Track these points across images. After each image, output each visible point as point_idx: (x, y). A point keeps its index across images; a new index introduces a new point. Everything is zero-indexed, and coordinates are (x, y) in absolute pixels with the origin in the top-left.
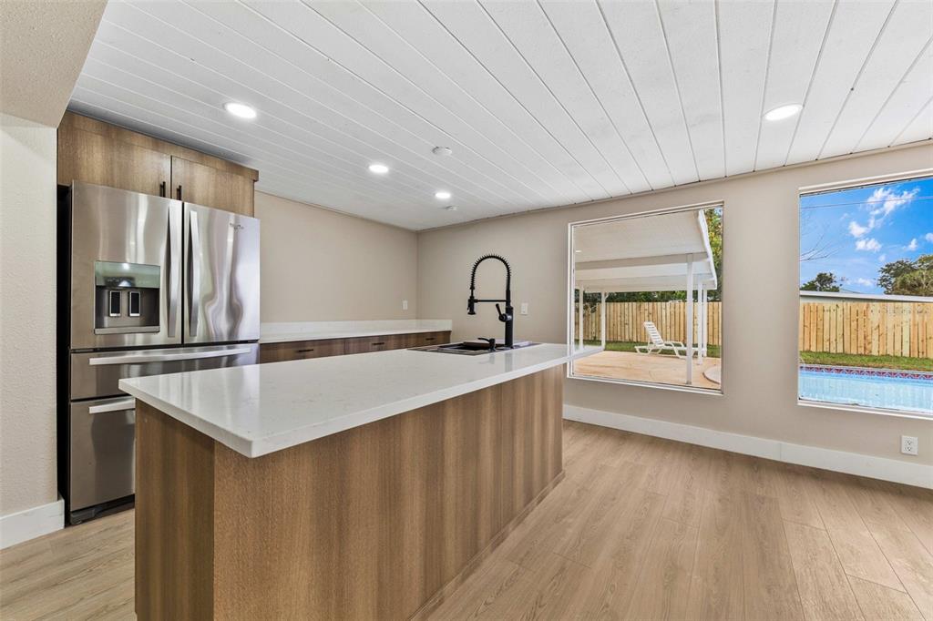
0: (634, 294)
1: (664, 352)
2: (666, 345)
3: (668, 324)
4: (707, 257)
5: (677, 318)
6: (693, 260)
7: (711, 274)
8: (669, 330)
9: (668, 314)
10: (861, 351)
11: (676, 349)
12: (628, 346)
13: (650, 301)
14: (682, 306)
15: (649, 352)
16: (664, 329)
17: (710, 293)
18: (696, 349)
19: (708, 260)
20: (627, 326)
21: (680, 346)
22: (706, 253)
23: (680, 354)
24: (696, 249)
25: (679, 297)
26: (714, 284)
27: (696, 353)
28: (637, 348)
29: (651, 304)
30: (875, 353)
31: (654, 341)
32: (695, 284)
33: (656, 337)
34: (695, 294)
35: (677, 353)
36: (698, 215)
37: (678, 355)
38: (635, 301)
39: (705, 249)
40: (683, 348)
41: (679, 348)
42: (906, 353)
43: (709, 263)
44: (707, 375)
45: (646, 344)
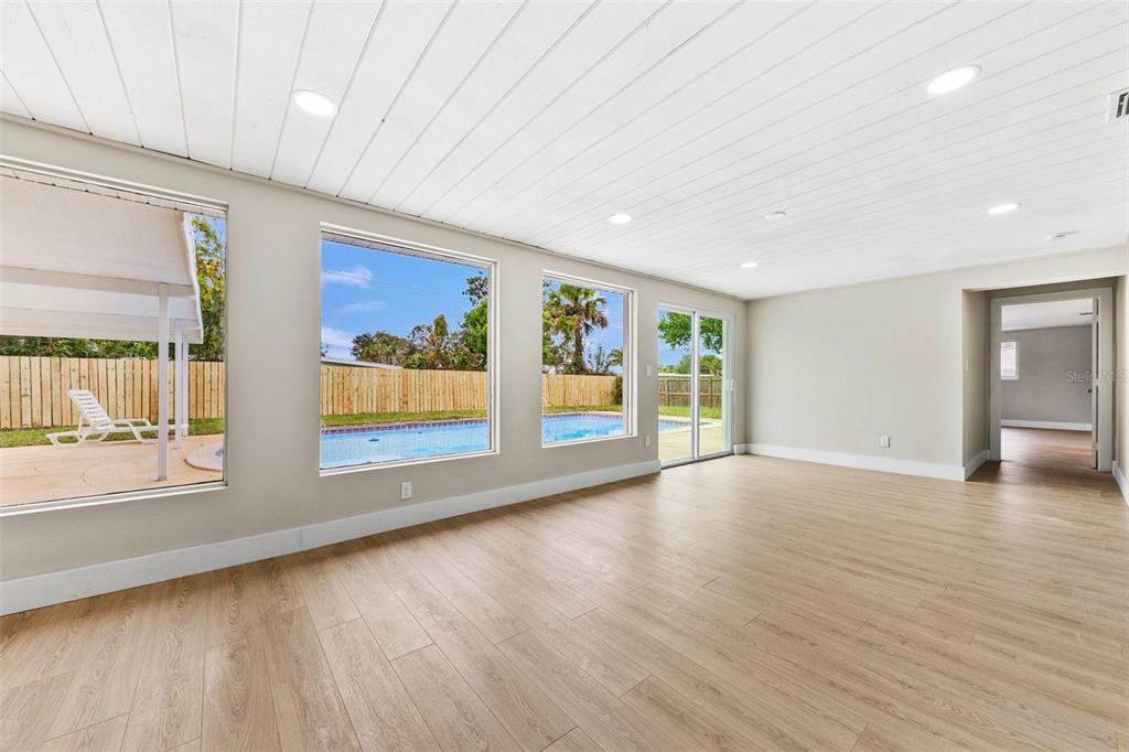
0: (45, 341)
1: (112, 437)
2: (117, 425)
3: (121, 393)
4: (193, 293)
5: (138, 384)
6: (168, 295)
7: (197, 320)
8: (121, 403)
9: (121, 378)
10: (346, 411)
11: (136, 431)
12: (30, 436)
13: (84, 356)
14: (146, 368)
15: (81, 441)
16: (112, 401)
17: (193, 349)
18: (172, 427)
19: (192, 298)
20: (26, 401)
21: (144, 424)
22: (191, 286)
23: (144, 437)
24: (175, 278)
25: (142, 354)
26: (200, 337)
27: (172, 433)
28: (52, 436)
29: (84, 361)
30: (355, 412)
31: (91, 421)
32: (172, 334)
33: (95, 414)
34: (172, 347)
35: (137, 435)
36: (182, 219)
37: (139, 439)
38: (48, 355)
39: (190, 278)
40: (149, 427)
41: (142, 428)
42: (375, 410)
43: (194, 301)
44: (190, 461)
45: (75, 427)
